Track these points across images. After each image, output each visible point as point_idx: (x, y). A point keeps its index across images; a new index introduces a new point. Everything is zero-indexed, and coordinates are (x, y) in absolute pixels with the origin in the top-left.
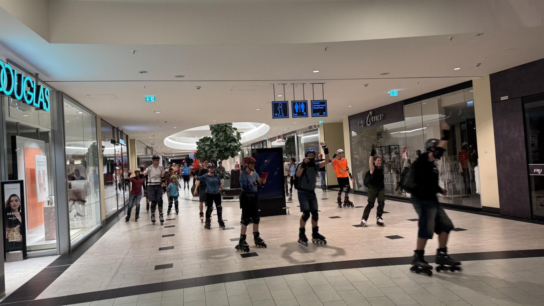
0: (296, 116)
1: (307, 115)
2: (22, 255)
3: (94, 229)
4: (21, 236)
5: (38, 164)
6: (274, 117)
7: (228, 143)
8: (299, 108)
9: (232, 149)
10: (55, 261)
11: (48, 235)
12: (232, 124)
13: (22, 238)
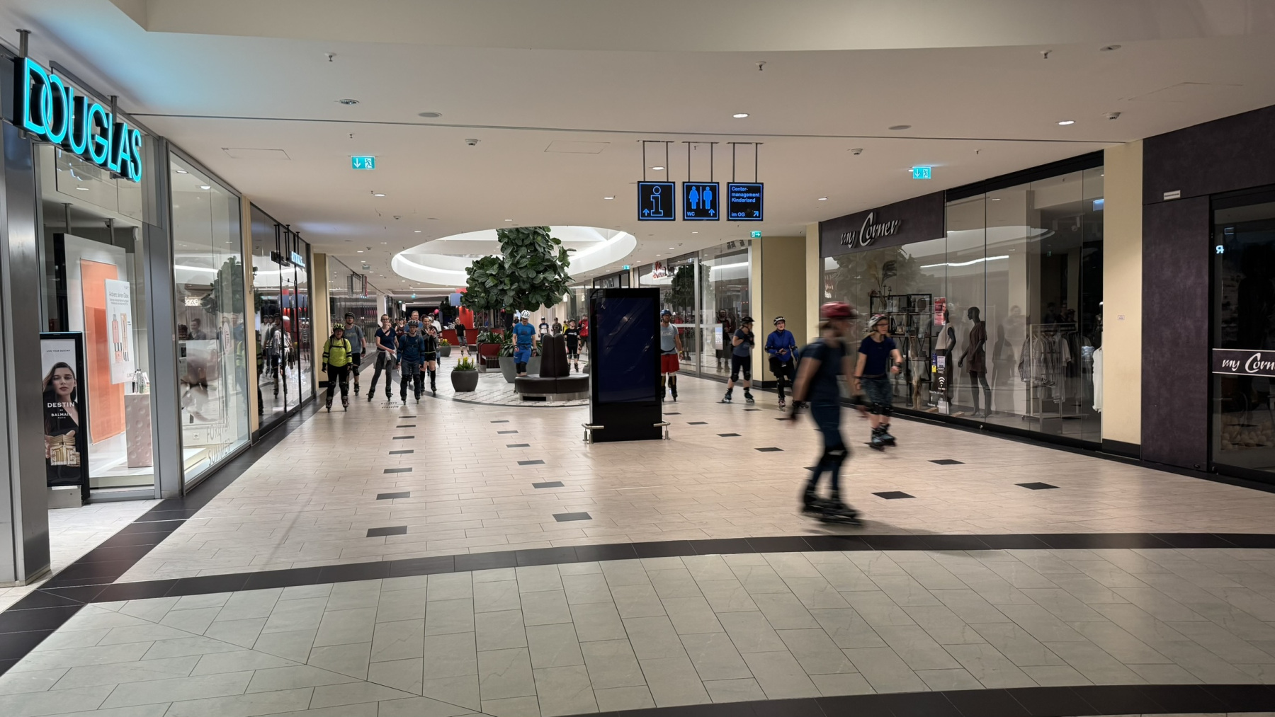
0: (692, 216)
1: (716, 217)
2: (80, 496)
3: (232, 449)
4: (78, 453)
5: (111, 300)
6: (642, 217)
7: (538, 272)
8: (699, 200)
9: (547, 286)
10: (151, 510)
11: (133, 457)
12: (549, 230)
13: (79, 458)
